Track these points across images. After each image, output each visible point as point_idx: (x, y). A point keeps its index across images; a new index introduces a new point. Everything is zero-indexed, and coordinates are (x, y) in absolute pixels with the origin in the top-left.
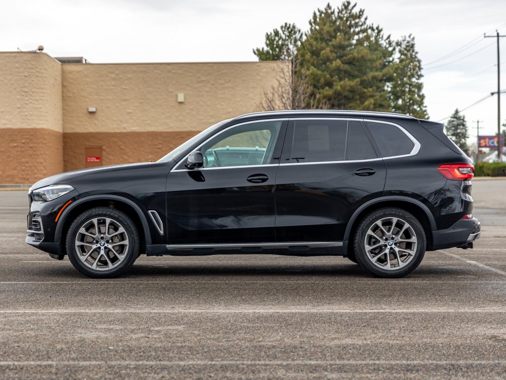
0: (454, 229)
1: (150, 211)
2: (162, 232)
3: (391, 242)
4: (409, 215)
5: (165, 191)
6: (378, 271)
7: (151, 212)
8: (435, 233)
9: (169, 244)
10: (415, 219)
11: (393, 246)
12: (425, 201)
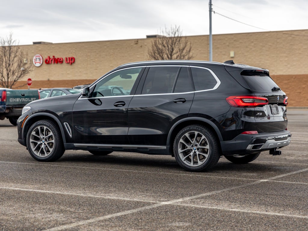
0: (235, 141)
1: (64, 123)
2: (71, 136)
3: (195, 148)
4: (205, 130)
5: (72, 111)
6: (185, 166)
7: (66, 124)
8: (222, 143)
9: (75, 143)
10: (208, 133)
11: (196, 151)
12: (214, 121)
